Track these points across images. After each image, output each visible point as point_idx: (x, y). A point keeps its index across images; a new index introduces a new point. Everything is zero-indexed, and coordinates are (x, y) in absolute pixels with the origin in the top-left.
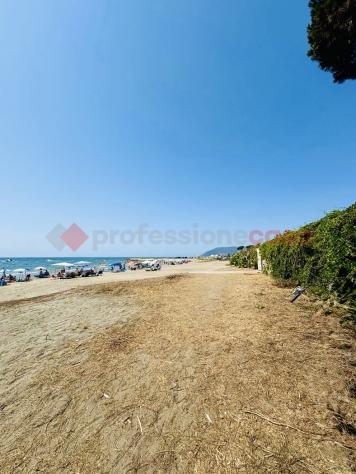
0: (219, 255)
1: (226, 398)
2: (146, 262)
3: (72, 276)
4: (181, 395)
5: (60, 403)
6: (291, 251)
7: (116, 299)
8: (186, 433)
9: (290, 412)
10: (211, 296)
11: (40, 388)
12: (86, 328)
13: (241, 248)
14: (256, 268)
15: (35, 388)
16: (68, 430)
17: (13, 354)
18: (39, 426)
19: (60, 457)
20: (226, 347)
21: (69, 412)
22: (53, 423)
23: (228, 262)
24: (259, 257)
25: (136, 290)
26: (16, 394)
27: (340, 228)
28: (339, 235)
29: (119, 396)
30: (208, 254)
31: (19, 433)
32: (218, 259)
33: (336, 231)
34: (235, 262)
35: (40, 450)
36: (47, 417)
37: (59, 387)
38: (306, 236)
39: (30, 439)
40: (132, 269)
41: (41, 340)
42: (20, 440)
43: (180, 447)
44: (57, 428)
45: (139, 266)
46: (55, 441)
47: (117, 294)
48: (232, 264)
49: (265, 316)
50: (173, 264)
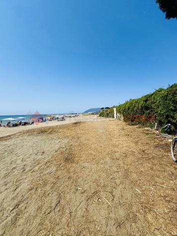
1: (140, 180)
3: (16, 125)
4: (118, 181)
5: (54, 197)
6: (135, 108)
7: (51, 136)
8: (133, 201)
9: (172, 182)
10: (101, 131)
11: (36, 190)
12: (43, 153)
13: (103, 108)
15: (33, 191)
16: (68, 211)
17: (5, 172)
18: (49, 213)
19: (73, 229)
21: (62, 202)
22: (57, 210)
23: (98, 115)
24: (115, 112)
26: (22, 196)
27: (167, 96)
28: (166, 100)
29: (86, 187)
30: (87, 112)
31: (38, 220)
32: (92, 114)
33: (165, 98)
35: (57, 228)
36: (51, 207)
37: (48, 188)
38: (146, 101)
39: (47, 222)
41: (19, 162)
42: (41, 224)
43: (134, 209)
44: (61, 213)
46: (64, 220)
47: (50, 133)
48: (100, 116)
49: (131, 139)
50: (70, 117)
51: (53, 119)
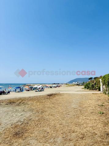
0: (78, 82)
2: (35, 87)
7: (17, 108)
13: (91, 78)
14: (100, 90)
20: (81, 136)
23: (83, 87)
24: (101, 84)
25: (29, 103)
30: (71, 82)
32: (77, 85)
34: (87, 87)
40: (27, 90)
45: (32, 89)
47: (18, 105)
48: (85, 88)
49: (104, 118)
50: (51, 87)
51: (31, 89)
